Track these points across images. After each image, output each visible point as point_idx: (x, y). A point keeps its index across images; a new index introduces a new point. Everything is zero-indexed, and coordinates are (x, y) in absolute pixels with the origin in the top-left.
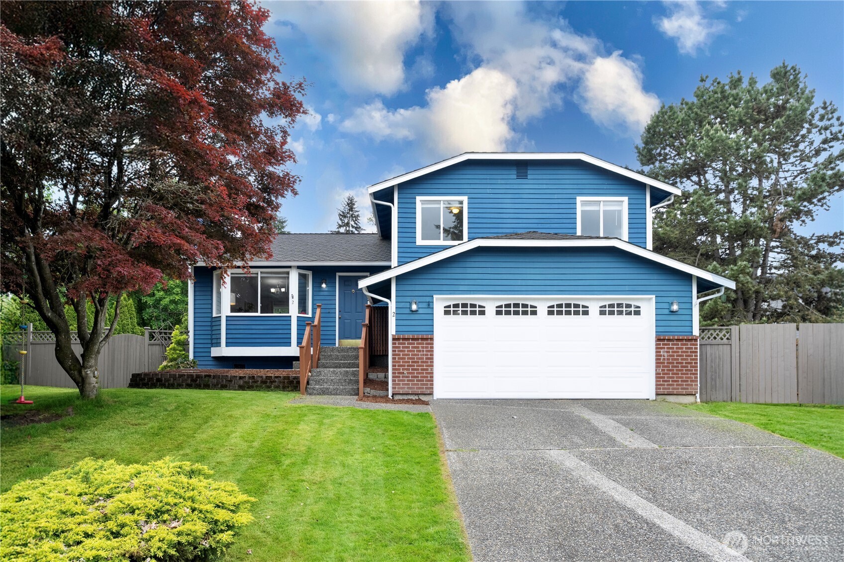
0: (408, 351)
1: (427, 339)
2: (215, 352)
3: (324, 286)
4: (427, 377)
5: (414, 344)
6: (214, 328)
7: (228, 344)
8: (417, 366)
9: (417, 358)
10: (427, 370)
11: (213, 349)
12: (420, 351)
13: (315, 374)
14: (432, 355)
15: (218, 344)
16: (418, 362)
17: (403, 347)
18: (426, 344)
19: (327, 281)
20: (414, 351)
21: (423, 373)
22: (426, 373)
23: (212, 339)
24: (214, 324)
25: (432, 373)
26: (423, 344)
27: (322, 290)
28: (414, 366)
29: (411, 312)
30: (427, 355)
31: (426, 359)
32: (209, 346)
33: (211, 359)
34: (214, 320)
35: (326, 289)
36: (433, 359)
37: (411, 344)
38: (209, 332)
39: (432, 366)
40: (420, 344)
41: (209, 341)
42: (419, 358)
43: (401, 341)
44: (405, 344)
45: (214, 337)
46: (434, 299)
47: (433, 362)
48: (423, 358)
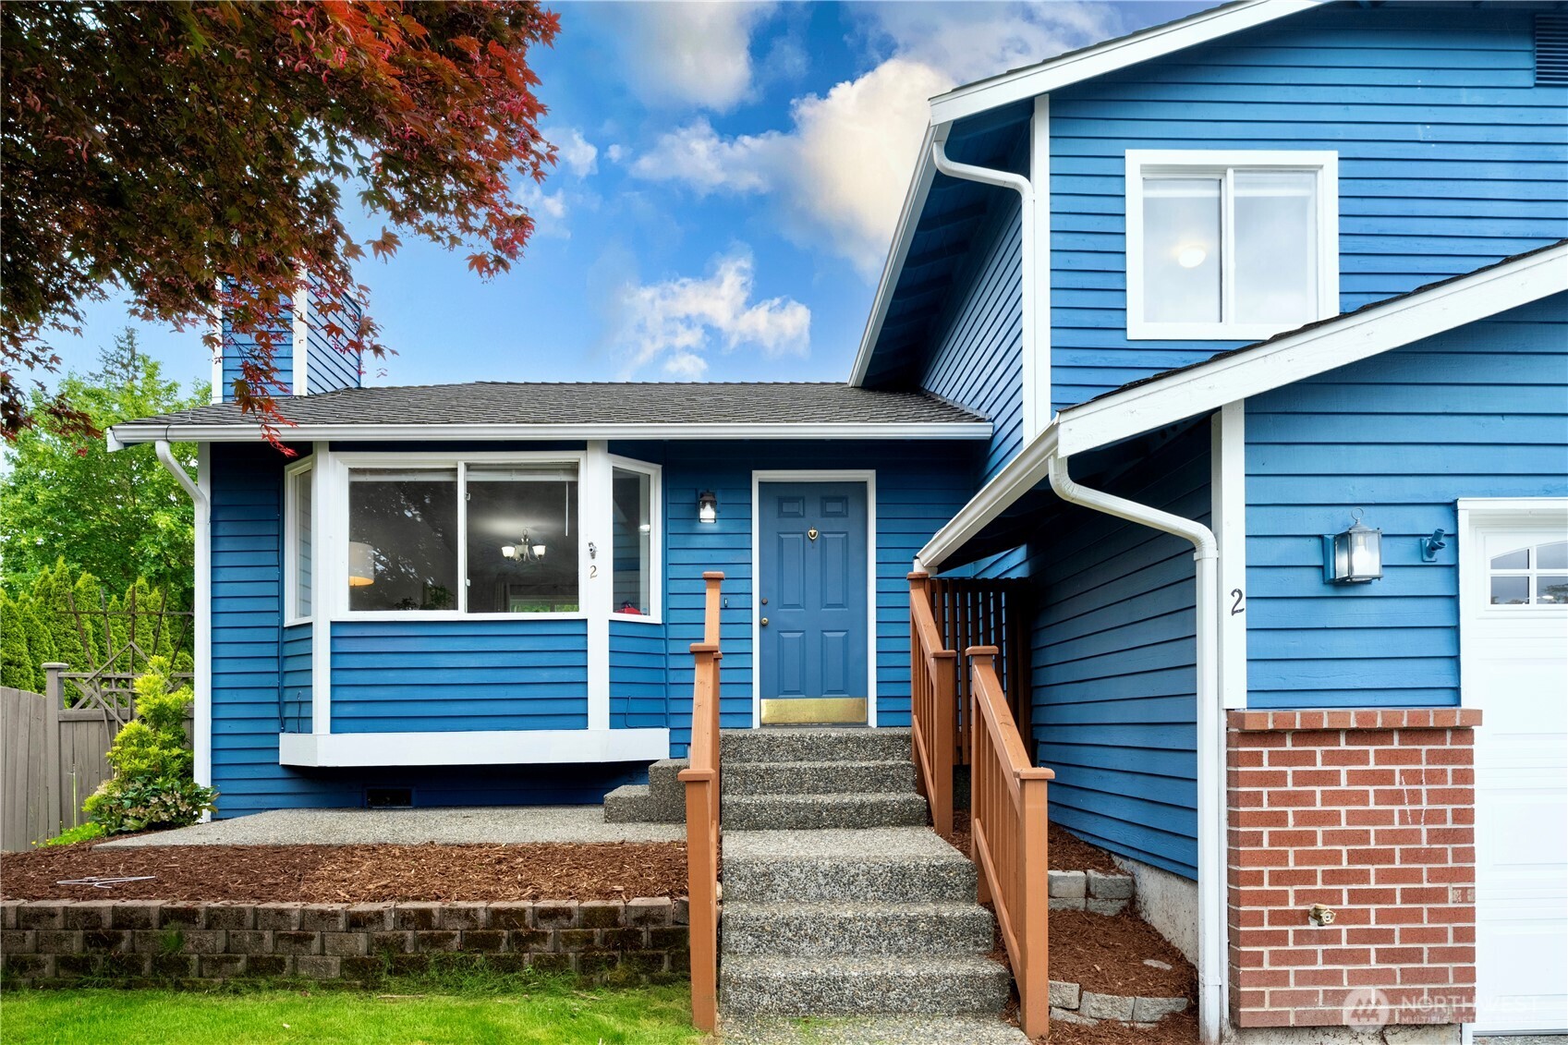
0: (1328, 798)
1: (1436, 733)
2: (295, 750)
3: (707, 514)
4: (1439, 935)
5: (1363, 758)
6: (289, 665)
7: (338, 724)
8: (1382, 877)
9: (1381, 837)
10: (1440, 895)
11: (286, 740)
12: (1397, 797)
13: (741, 886)
14: (1466, 816)
15: (303, 724)
16: (1388, 857)
17: (1300, 779)
18: (1433, 757)
19: (719, 498)
20: (1363, 799)
21: (1416, 916)
22: (1435, 915)
23: (281, 704)
24: (288, 650)
25: (1469, 914)
26: (1414, 757)
27: (700, 528)
28: (1364, 877)
29: (1329, 592)
30: (1437, 816)
31: (1435, 836)
32: (273, 727)
33: (281, 774)
34: (288, 636)
35: (716, 528)
36: (1468, 836)
37: (1347, 758)
38: (274, 680)
39: (1469, 875)
40: (1396, 757)
41: (274, 712)
42: (1395, 837)
43: (1289, 747)
44: (1310, 759)
45: (289, 695)
46: (1463, 517)
47: (1469, 855)
48: (1414, 836)
